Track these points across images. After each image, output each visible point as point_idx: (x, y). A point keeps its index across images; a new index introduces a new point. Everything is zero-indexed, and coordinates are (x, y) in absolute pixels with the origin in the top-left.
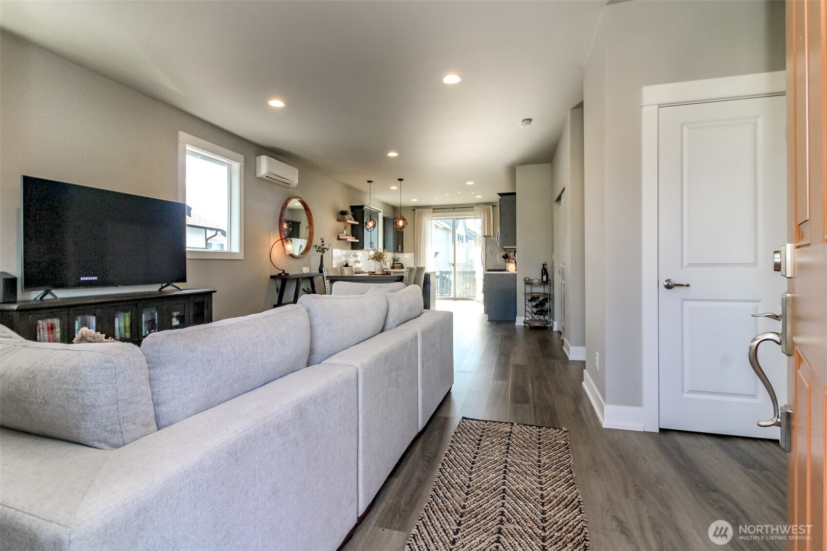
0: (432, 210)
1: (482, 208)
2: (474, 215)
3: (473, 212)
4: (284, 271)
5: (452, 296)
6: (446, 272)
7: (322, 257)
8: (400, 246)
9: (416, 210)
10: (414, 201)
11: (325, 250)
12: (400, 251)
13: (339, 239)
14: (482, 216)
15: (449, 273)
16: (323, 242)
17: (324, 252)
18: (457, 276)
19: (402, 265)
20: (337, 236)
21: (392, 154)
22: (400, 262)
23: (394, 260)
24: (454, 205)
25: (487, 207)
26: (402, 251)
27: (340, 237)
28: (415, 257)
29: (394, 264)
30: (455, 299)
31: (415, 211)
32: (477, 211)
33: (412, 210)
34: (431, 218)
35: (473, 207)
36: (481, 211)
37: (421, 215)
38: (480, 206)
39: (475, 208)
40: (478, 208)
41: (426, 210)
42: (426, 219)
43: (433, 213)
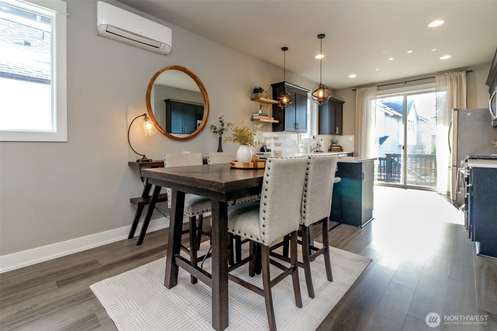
0: (376, 88)
1: (448, 77)
2: (436, 87)
3: (434, 84)
5: (402, 183)
6: (394, 154)
7: (220, 139)
8: (337, 129)
10: (353, 78)
12: (337, 132)
13: (252, 119)
14: (448, 87)
15: (399, 156)
16: (222, 121)
18: (409, 160)
19: (341, 147)
20: (250, 116)
22: (339, 144)
23: (333, 143)
24: (406, 78)
26: (341, 133)
27: (254, 118)
28: (355, 139)
29: (331, 146)
30: (405, 187)
31: (356, 91)
32: (440, 81)
33: (353, 90)
34: (374, 97)
35: (435, 77)
36: (446, 80)
37: (363, 94)
38: (445, 75)
39: (437, 78)
40: (442, 78)
41: (368, 89)
42: (368, 98)
43: (377, 91)
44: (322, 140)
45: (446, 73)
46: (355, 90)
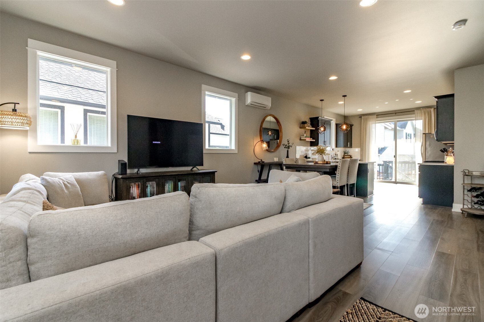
0: (375, 116)
1: (423, 111)
2: (415, 117)
3: (414, 115)
4: (261, 160)
5: (393, 180)
6: (389, 161)
7: (288, 151)
8: (349, 143)
9: (362, 117)
10: (360, 110)
11: (290, 147)
12: (349, 146)
13: (301, 140)
14: (423, 117)
15: (392, 162)
16: (288, 142)
17: (289, 148)
18: (398, 164)
19: (351, 156)
20: (299, 138)
21: (333, 78)
22: (349, 154)
23: (345, 153)
24: (395, 111)
25: (429, 109)
26: (351, 146)
27: (302, 139)
28: (361, 151)
29: (344, 156)
30: (396, 182)
32: (417, 113)
33: (359, 117)
34: (375, 122)
35: (414, 111)
36: (421, 113)
37: (366, 120)
38: (421, 110)
39: (416, 111)
40: (419, 111)
41: (370, 116)
42: (370, 123)
43: (377, 118)
44: (338, 151)
45: (422, 109)
46: (361, 117)
